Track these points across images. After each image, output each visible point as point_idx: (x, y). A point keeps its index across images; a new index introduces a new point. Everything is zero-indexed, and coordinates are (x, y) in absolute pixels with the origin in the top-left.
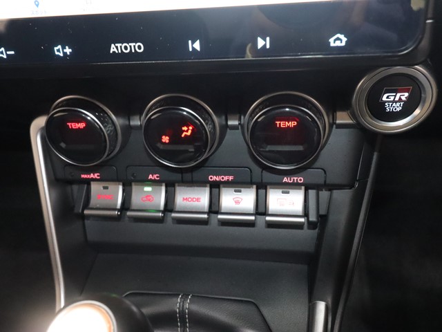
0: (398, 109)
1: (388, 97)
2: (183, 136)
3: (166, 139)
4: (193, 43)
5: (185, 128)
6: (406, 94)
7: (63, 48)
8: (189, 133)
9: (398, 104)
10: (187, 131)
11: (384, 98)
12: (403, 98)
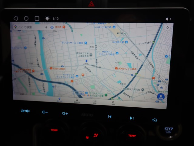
0: (170, 133)
1: (166, 129)
2: (94, 137)
3: (87, 138)
4: (109, 116)
5: (95, 134)
6: (172, 128)
7: (66, 113)
8: (96, 136)
9: (170, 131)
10: (96, 135)
11: (165, 129)
12: (171, 129)
